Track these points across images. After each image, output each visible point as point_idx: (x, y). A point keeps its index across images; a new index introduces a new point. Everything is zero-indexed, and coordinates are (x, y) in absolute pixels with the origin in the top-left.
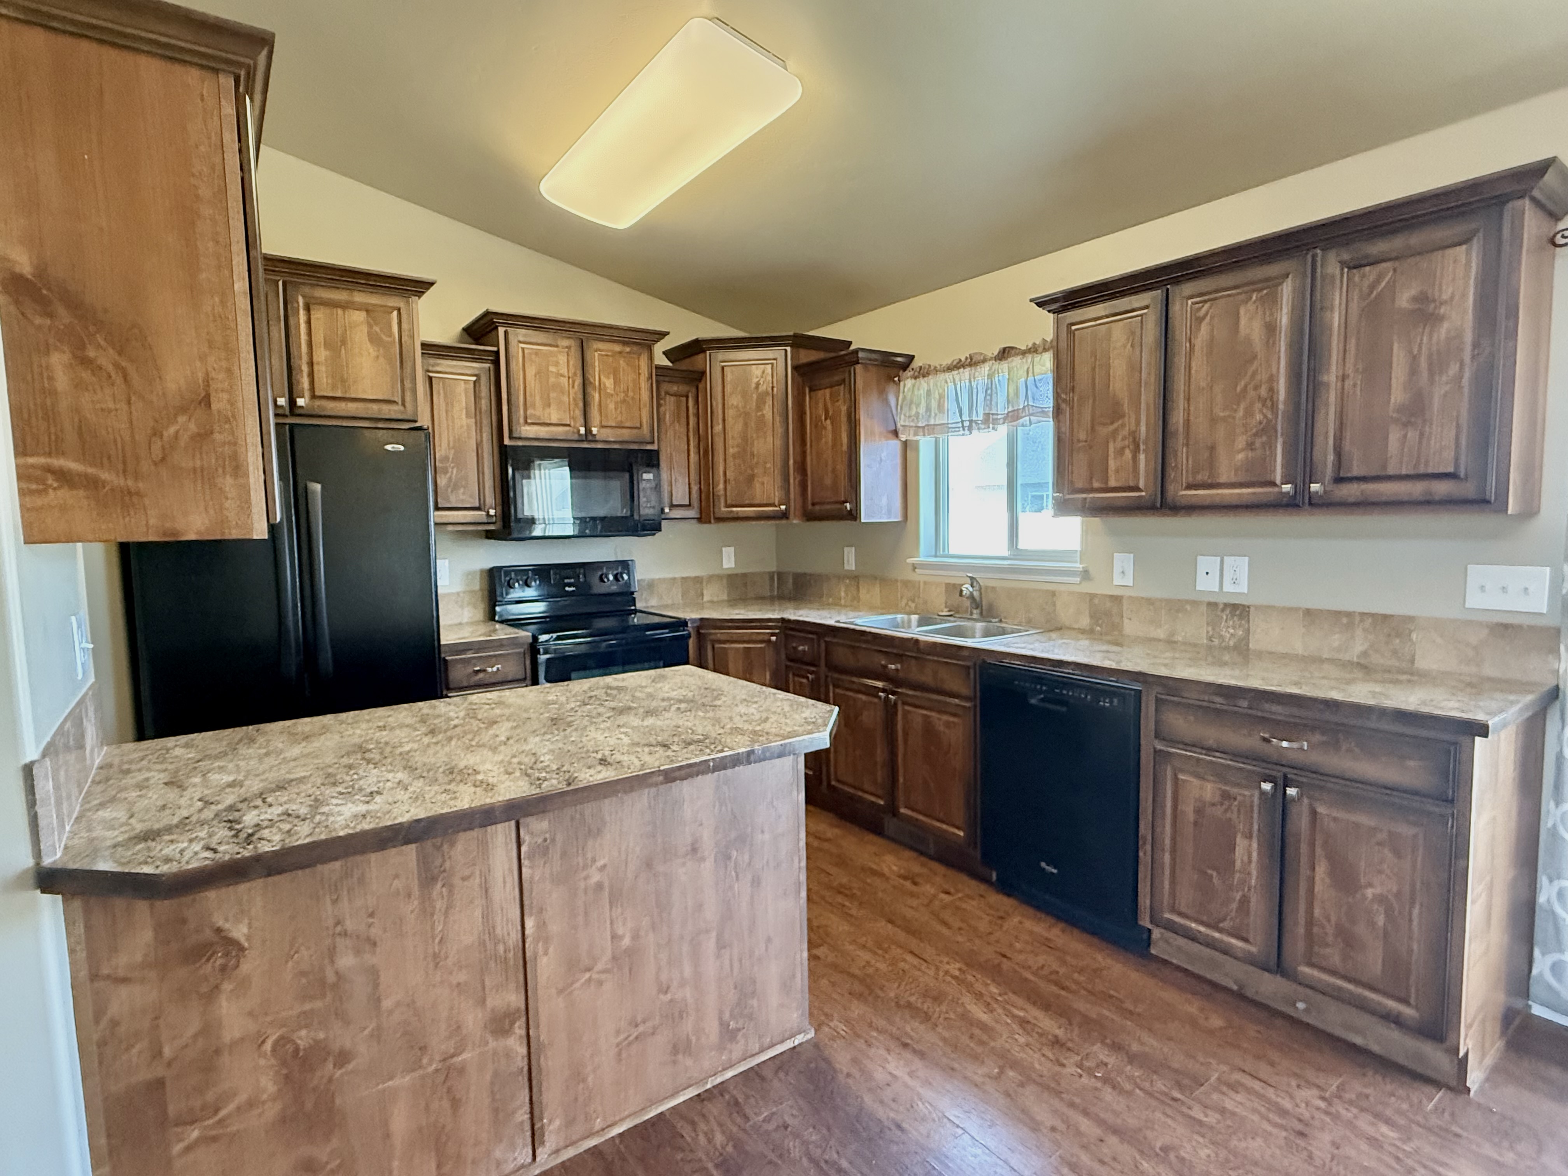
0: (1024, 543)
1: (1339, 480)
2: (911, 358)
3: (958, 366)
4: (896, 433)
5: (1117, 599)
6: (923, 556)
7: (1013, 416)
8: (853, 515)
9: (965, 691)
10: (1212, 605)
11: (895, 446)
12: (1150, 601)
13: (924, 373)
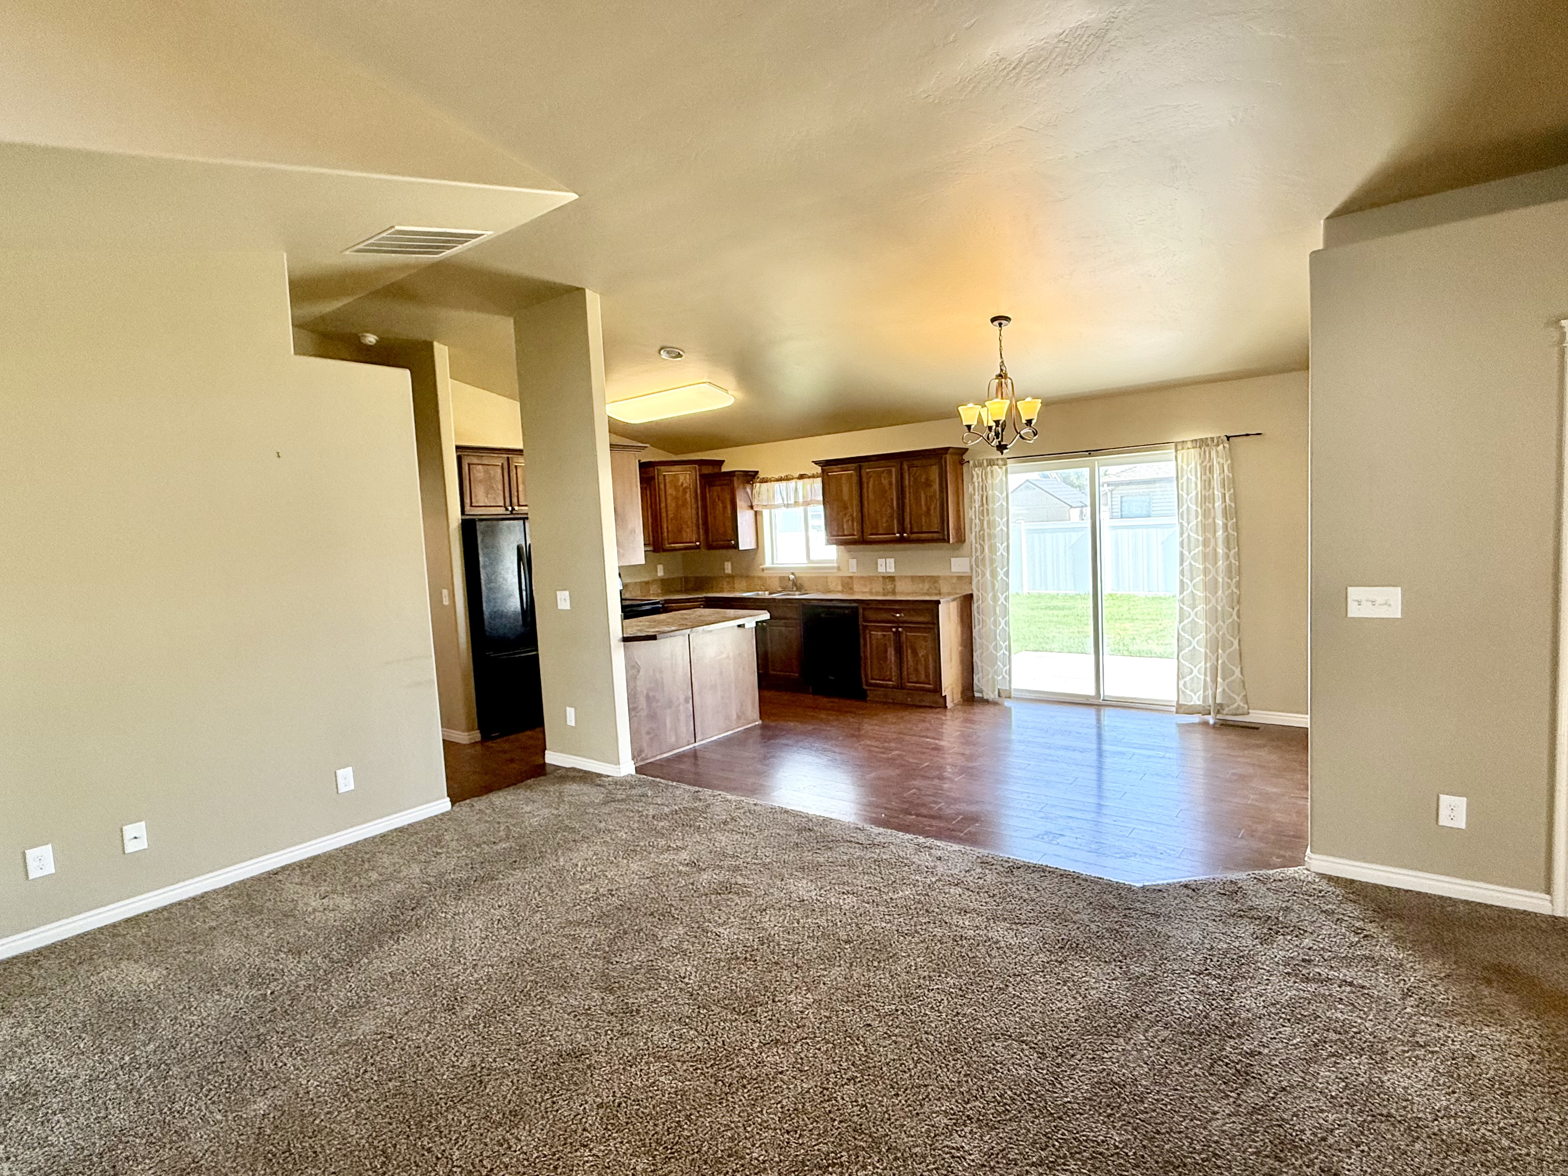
0: (812, 558)
1: (912, 533)
2: (757, 472)
3: (780, 480)
4: (752, 507)
5: (851, 577)
6: (768, 564)
7: (807, 503)
8: (736, 546)
9: (796, 616)
10: (883, 577)
11: (752, 513)
12: (862, 577)
13: (764, 481)
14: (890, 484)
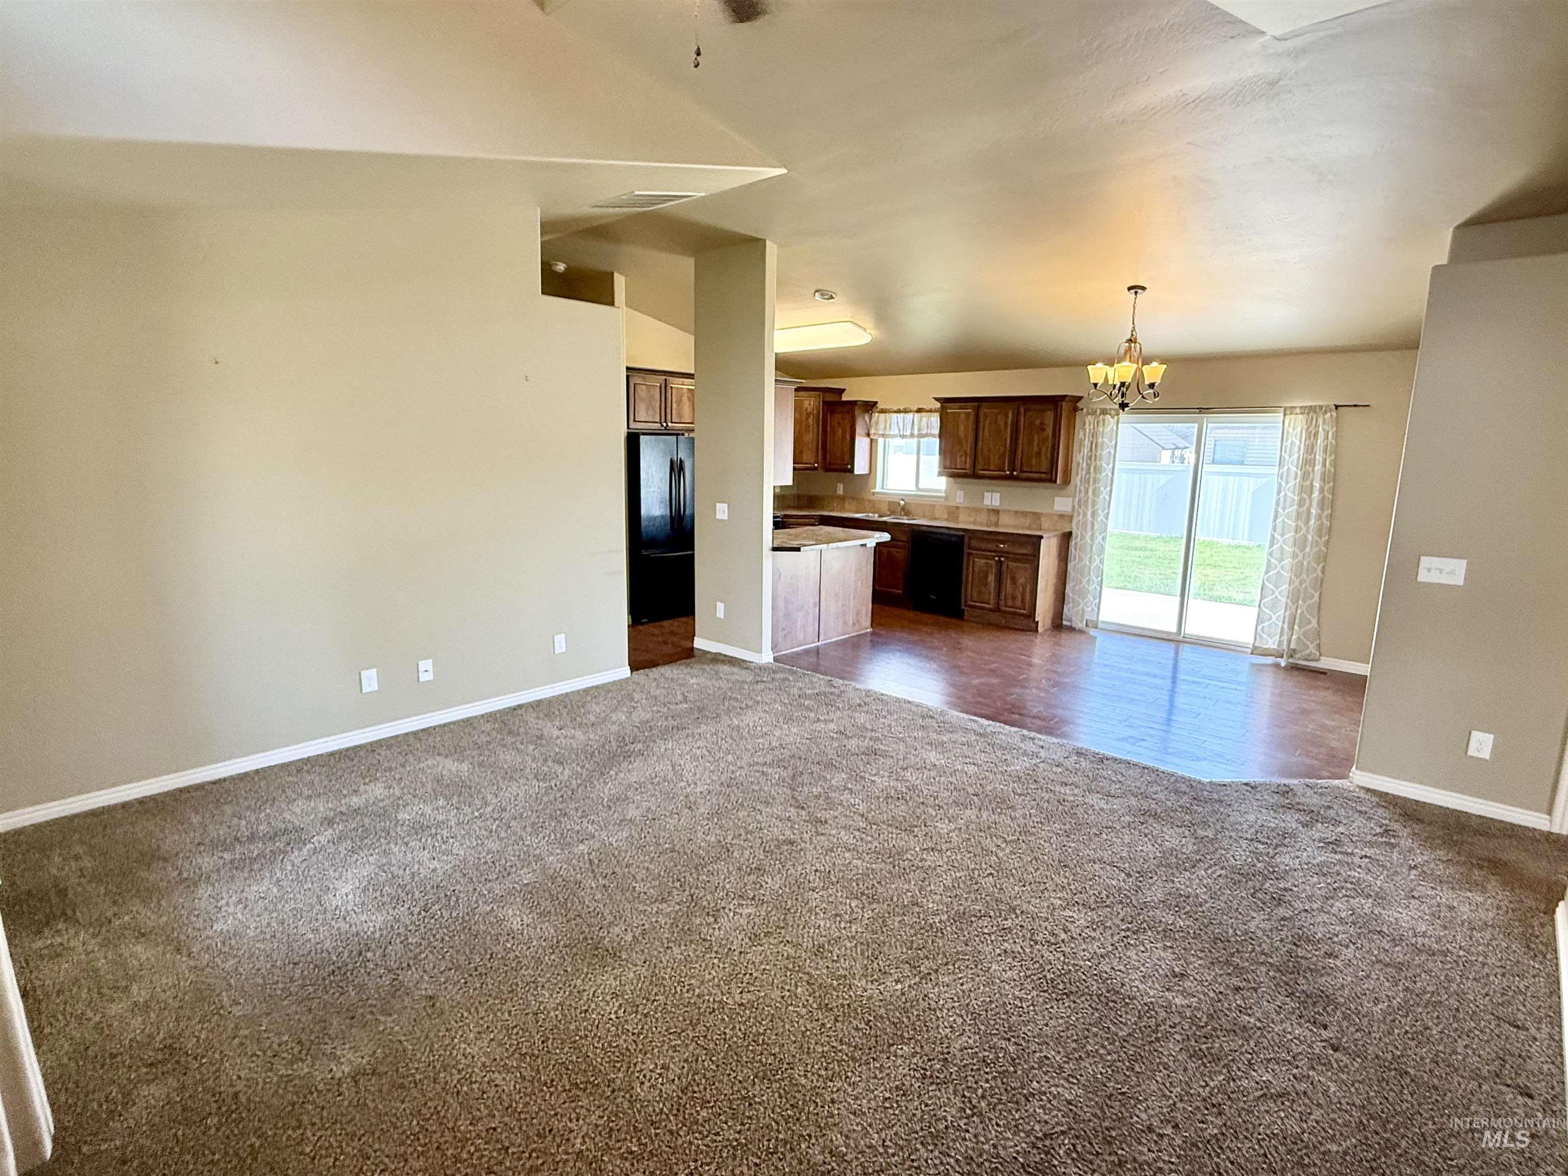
0: (921, 486)
1: (1021, 472)
2: (876, 403)
3: (899, 411)
4: (868, 435)
5: (957, 508)
6: (878, 489)
7: (921, 436)
8: (851, 471)
9: (905, 539)
10: (988, 510)
11: (868, 440)
12: (968, 508)
14: (1006, 424)
